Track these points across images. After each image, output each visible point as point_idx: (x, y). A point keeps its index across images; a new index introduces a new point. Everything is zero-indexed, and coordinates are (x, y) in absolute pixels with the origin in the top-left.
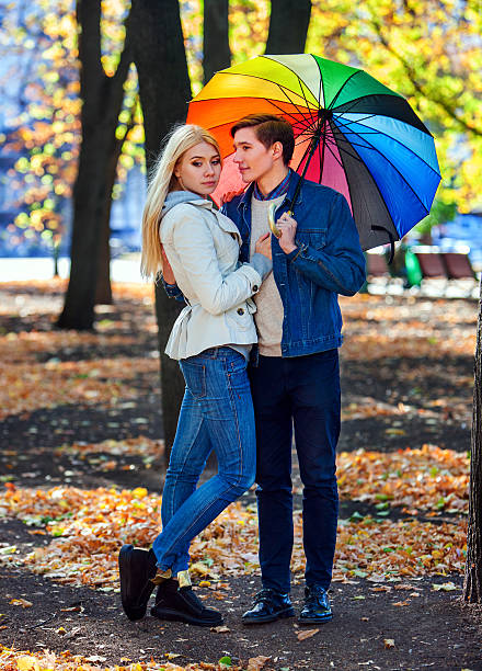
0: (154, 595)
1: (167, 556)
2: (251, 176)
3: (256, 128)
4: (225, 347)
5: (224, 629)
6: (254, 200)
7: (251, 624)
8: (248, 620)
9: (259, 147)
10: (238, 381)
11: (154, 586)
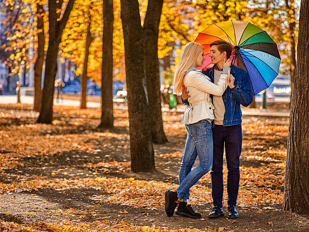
0: (177, 208)
1: (181, 193)
2: (215, 62)
3: (218, 46)
4: (205, 120)
5: (203, 219)
6: (215, 70)
7: (211, 218)
8: (211, 216)
9: (218, 52)
10: (209, 132)
11: (177, 204)
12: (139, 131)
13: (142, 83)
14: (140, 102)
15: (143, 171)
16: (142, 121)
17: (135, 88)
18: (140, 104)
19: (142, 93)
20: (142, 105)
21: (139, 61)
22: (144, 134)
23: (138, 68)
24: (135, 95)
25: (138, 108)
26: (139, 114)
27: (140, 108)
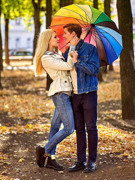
12: (126, 90)
13: (130, 54)
14: (127, 68)
15: (128, 119)
16: (129, 82)
17: (125, 58)
18: (127, 70)
19: (130, 62)
20: (129, 70)
21: (128, 38)
22: (130, 92)
23: (126, 43)
24: (124, 63)
25: (126, 72)
26: (127, 76)
27: (127, 72)
